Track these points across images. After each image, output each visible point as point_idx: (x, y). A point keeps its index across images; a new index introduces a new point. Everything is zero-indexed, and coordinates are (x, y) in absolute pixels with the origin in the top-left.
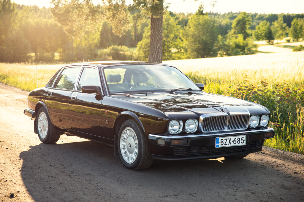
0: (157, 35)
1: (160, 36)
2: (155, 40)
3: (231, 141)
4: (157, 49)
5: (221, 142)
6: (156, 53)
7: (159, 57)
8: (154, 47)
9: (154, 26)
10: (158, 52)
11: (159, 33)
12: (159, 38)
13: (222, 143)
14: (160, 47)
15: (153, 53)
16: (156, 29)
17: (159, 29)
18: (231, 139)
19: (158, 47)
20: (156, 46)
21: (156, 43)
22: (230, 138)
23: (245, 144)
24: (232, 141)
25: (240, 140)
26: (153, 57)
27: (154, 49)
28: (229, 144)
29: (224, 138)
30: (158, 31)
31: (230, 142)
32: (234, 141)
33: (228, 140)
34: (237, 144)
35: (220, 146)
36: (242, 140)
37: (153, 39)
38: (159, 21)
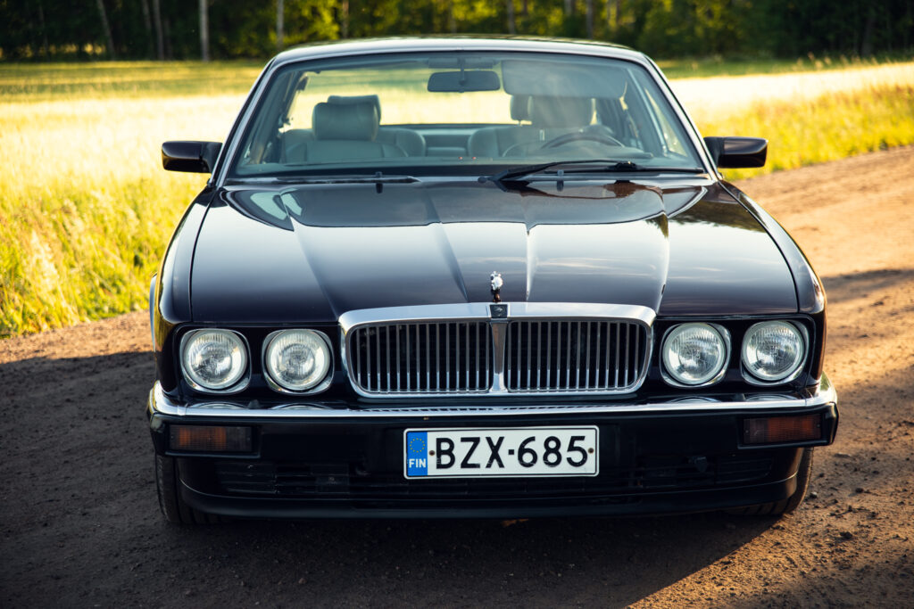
3: (503, 452)
5: (440, 453)
13: (446, 459)
18: (501, 439)
22: (495, 435)
23: (591, 467)
24: (511, 452)
25: (563, 450)
28: (489, 466)
29: (455, 435)
31: (495, 456)
32: (522, 451)
33: (484, 445)
34: (540, 469)
35: (433, 471)
36: (571, 448)
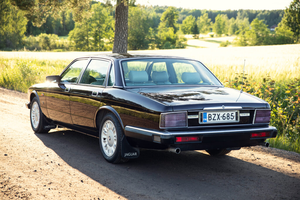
0: (123, 24)
1: (126, 26)
2: (120, 31)
4: (122, 40)
6: (121, 43)
7: (125, 48)
8: (119, 37)
9: (120, 15)
10: (123, 43)
11: (125, 22)
12: (125, 28)
14: (126, 38)
15: (118, 43)
16: (121, 18)
17: (125, 18)
19: (123, 38)
20: (121, 37)
21: (122, 33)
26: (118, 48)
27: (119, 39)
30: (124, 21)
37: (119, 29)
38: (125, 10)
